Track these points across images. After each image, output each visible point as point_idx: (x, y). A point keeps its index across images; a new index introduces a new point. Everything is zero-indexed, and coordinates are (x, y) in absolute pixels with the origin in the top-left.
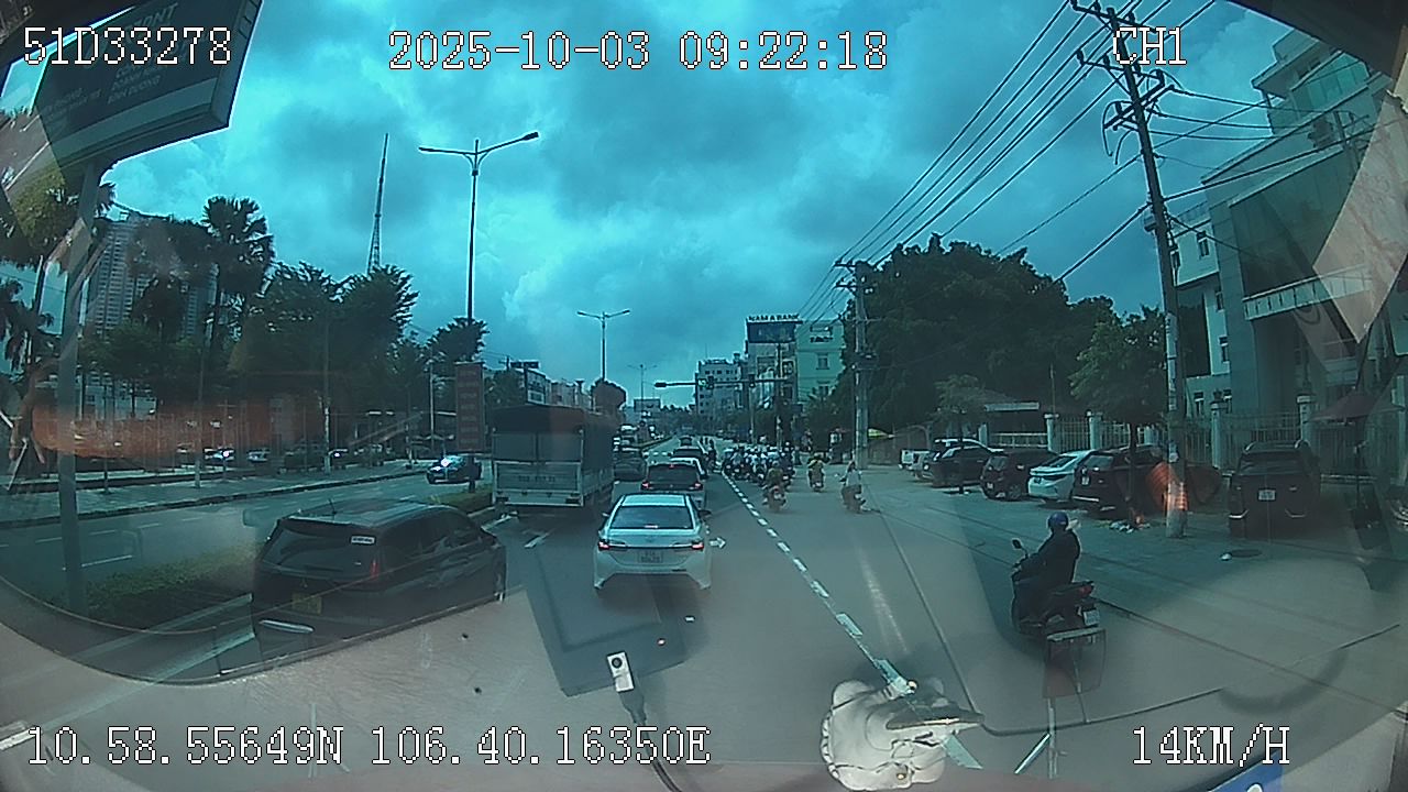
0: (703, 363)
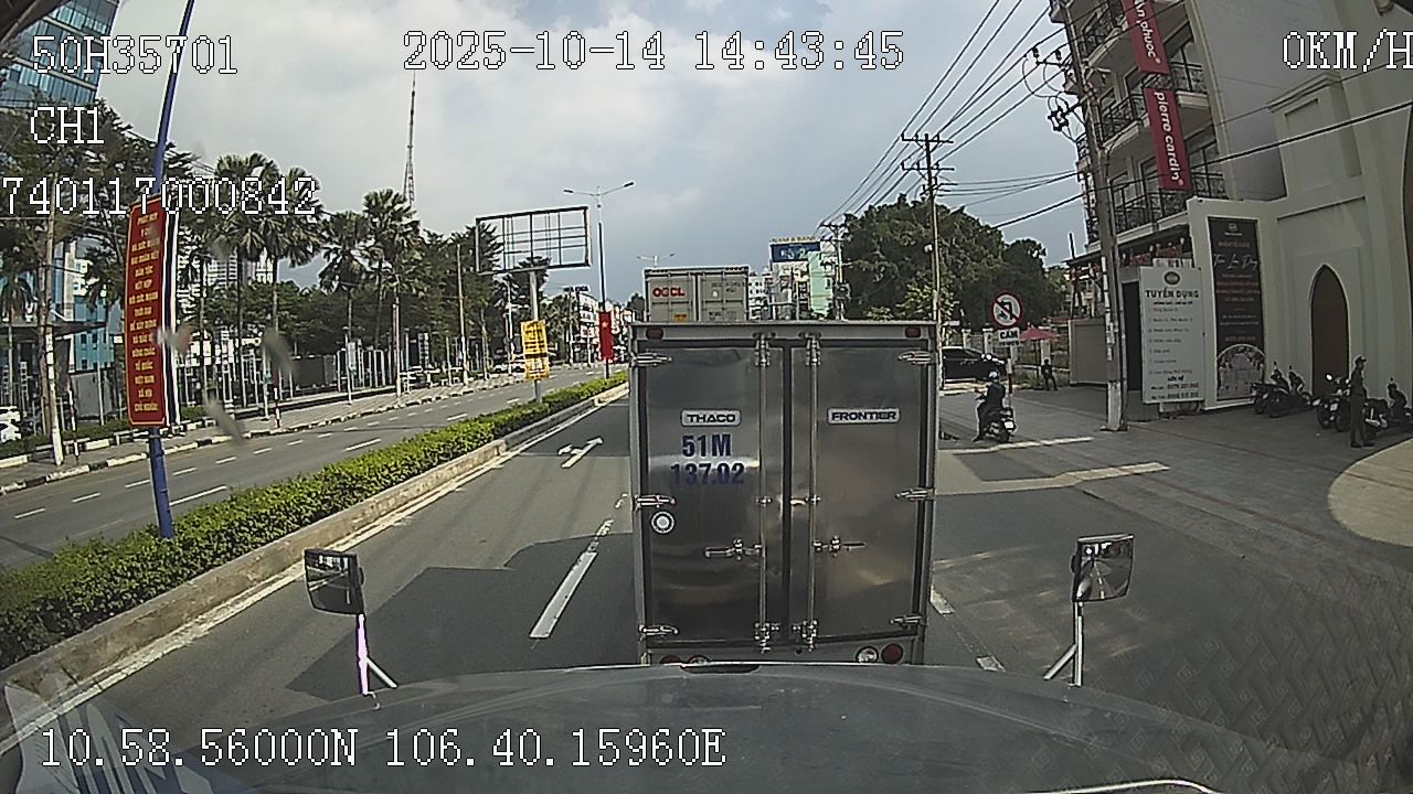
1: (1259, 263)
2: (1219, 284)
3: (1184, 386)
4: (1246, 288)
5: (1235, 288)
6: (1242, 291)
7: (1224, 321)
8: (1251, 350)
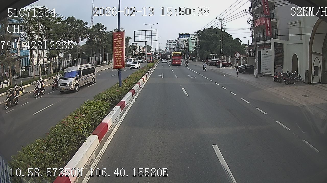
0: (168, 41)
1: (283, 51)
2: (276, 54)
3: (268, 71)
4: (281, 55)
5: (278, 55)
6: (280, 56)
7: (276, 61)
8: (281, 66)
